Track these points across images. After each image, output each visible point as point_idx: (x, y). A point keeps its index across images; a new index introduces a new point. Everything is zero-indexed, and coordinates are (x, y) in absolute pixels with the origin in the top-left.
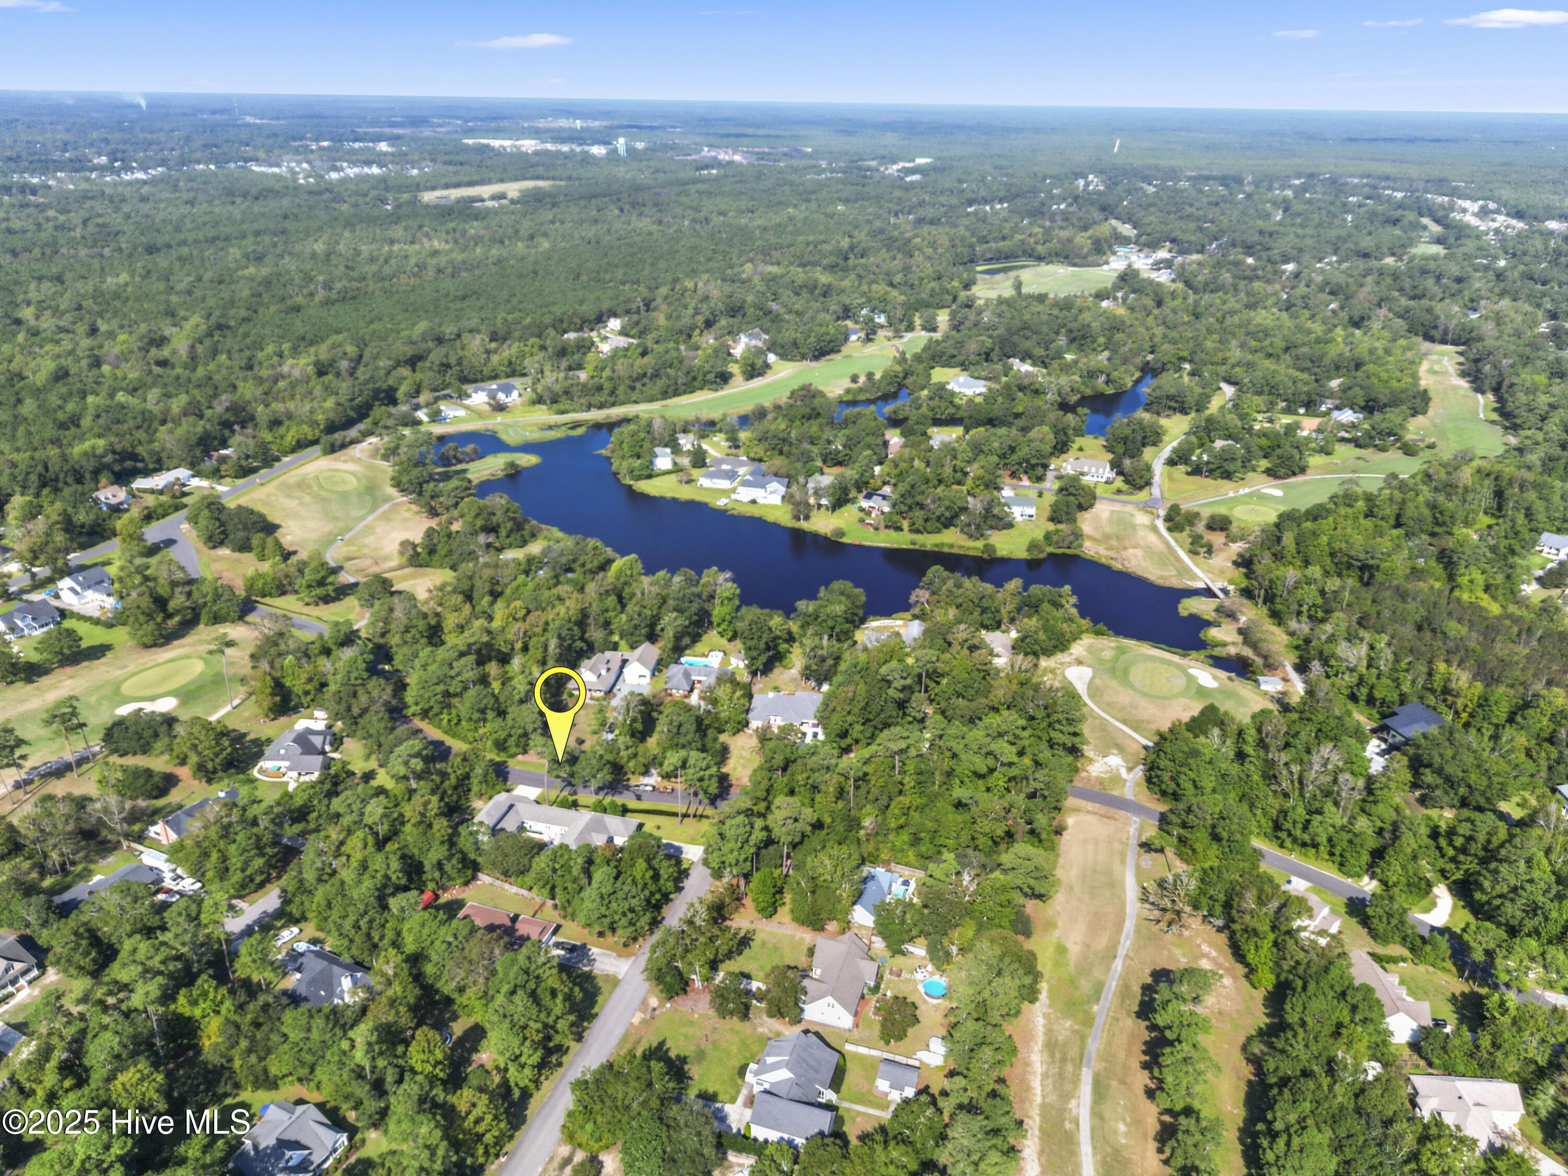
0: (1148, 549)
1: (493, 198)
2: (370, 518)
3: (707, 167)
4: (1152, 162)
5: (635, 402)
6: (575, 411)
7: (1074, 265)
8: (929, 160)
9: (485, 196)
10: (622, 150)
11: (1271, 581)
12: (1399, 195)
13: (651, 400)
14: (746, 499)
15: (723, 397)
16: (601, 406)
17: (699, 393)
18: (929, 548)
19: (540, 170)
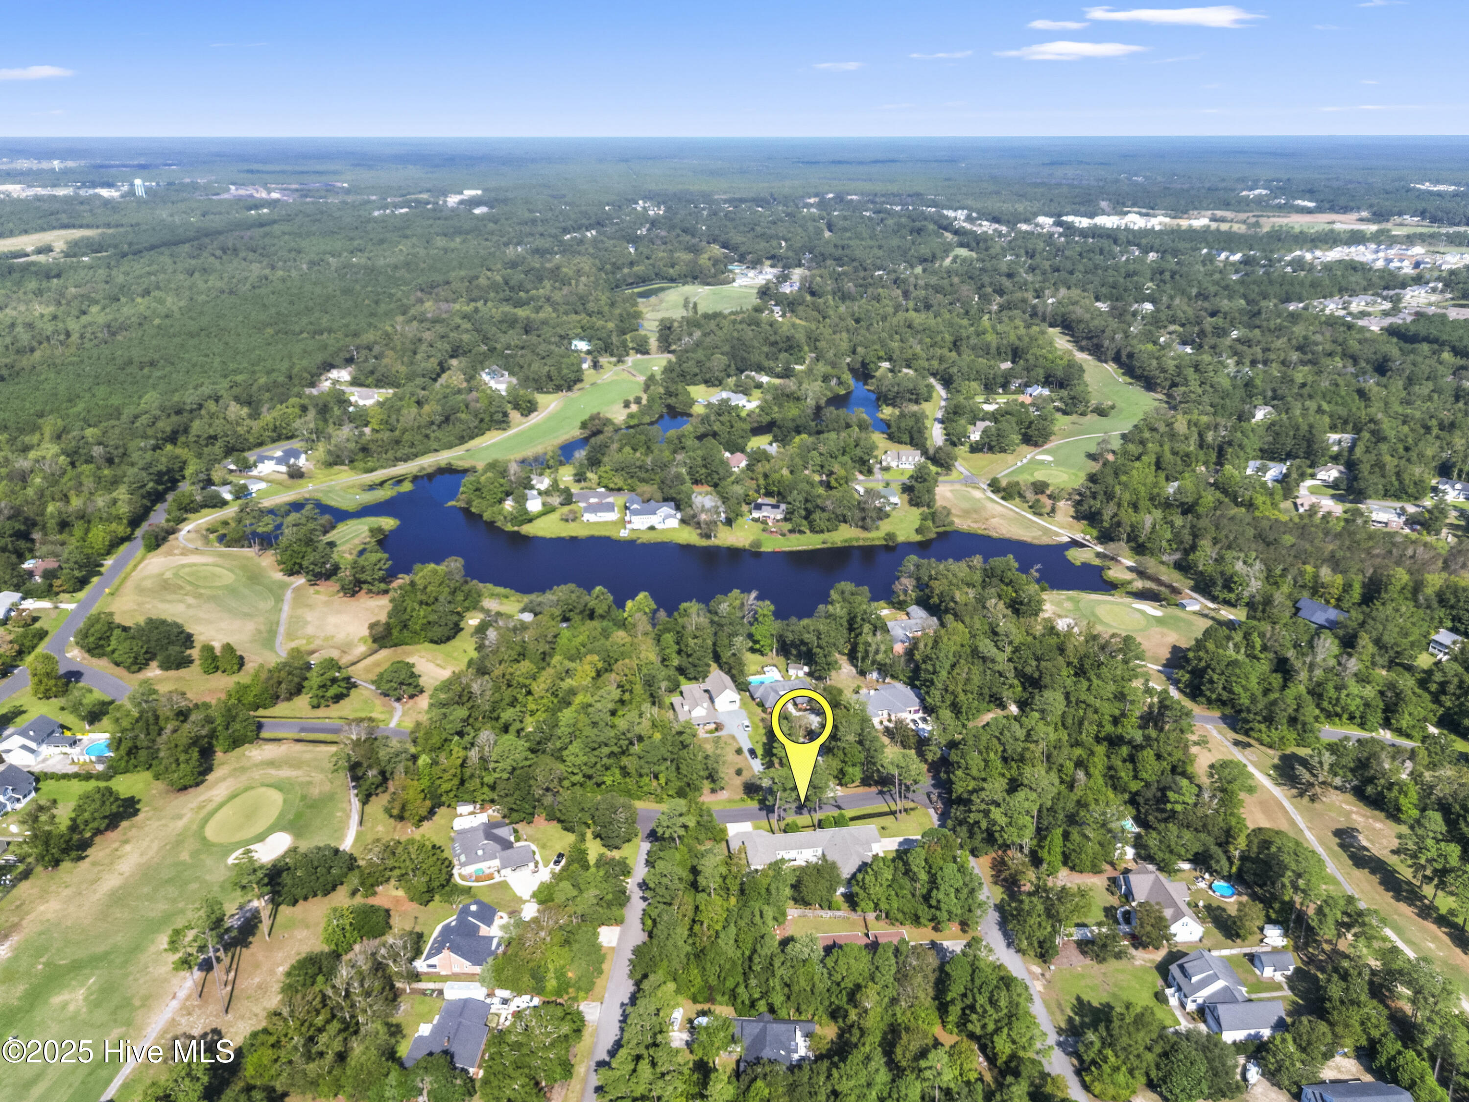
0: (1002, 516)
1: (39, 251)
2: (286, 607)
3: (256, 207)
4: (680, 187)
5: (436, 451)
6: (382, 467)
7: (708, 284)
8: (479, 192)
9: (29, 249)
10: (140, 191)
11: (1132, 526)
12: (898, 208)
13: (450, 446)
14: (644, 527)
15: (516, 435)
16: (406, 459)
17: (488, 434)
18: (839, 544)
19: (64, 218)
